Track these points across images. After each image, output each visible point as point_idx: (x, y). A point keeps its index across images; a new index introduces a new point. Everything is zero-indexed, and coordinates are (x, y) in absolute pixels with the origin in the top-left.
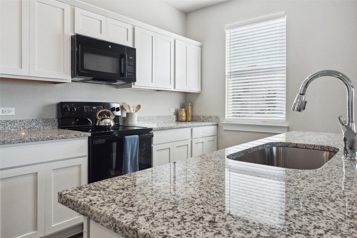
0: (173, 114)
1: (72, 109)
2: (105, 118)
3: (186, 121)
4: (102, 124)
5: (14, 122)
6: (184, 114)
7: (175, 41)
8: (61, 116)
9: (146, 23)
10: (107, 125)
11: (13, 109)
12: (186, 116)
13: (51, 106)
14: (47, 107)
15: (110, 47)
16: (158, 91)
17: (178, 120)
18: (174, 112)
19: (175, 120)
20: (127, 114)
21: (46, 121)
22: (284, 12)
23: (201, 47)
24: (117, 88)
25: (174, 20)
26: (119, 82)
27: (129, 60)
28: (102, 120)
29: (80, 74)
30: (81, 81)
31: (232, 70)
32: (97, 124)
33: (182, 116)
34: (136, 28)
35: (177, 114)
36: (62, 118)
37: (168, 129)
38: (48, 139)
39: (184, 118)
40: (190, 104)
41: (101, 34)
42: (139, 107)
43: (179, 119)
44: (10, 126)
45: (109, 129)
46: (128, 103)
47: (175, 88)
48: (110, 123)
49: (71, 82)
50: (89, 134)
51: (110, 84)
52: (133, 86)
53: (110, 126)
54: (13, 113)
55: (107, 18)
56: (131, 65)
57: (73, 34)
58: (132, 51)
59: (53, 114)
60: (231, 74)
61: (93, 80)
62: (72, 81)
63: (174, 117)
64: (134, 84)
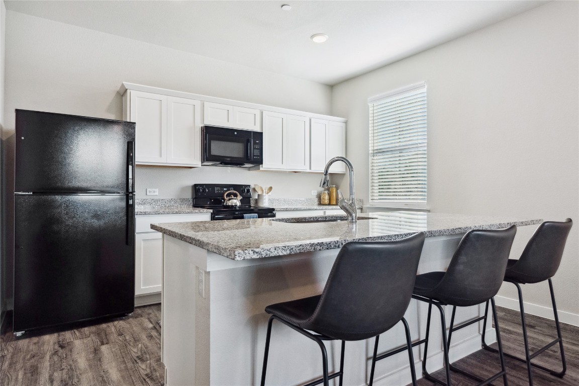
0: (315, 197)
1: (204, 190)
2: (232, 199)
3: (330, 204)
4: (230, 204)
5: (158, 200)
6: (327, 197)
7: (310, 120)
8: (194, 197)
9: (273, 106)
10: (234, 204)
11: (157, 190)
12: (330, 200)
13: (187, 187)
14: (183, 189)
15: (236, 133)
16: (295, 172)
17: (320, 204)
18: (316, 194)
19: (317, 203)
20: (259, 195)
21: (183, 200)
22: (424, 82)
23: (346, 123)
24: (249, 170)
25: (318, 98)
26: (247, 165)
27: (255, 143)
28: (230, 200)
29: (208, 160)
30: (212, 165)
31: (375, 148)
32: (225, 204)
33: (324, 199)
34: (264, 112)
35: (319, 197)
36: (196, 198)
37: (293, 210)
38: (177, 213)
39: (327, 202)
40: (334, 186)
41: (228, 121)
42: (271, 188)
43: (321, 202)
44: (154, 203)
45: (236, 208)
46: (260, 185)
47: (310, 169)
48: (236, 203)
49: (200, 166)
50: (211, 211)
51: (240, 167)
52: (261, 169)
53: (236, 206)
54: (157, 193)
55: (234, 107)
56: (258, 149)
57: (203, 125)
58: (259, 136)
59: (189, 195)
60: (375, 152)
61: (221, 163)
62: (202, 165)
63: (316, 201)
64: (262, 167)
